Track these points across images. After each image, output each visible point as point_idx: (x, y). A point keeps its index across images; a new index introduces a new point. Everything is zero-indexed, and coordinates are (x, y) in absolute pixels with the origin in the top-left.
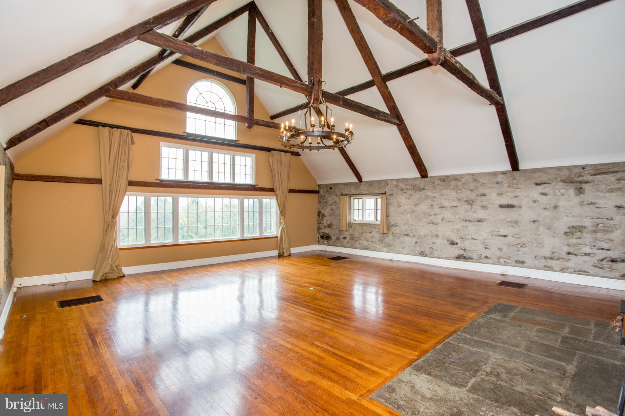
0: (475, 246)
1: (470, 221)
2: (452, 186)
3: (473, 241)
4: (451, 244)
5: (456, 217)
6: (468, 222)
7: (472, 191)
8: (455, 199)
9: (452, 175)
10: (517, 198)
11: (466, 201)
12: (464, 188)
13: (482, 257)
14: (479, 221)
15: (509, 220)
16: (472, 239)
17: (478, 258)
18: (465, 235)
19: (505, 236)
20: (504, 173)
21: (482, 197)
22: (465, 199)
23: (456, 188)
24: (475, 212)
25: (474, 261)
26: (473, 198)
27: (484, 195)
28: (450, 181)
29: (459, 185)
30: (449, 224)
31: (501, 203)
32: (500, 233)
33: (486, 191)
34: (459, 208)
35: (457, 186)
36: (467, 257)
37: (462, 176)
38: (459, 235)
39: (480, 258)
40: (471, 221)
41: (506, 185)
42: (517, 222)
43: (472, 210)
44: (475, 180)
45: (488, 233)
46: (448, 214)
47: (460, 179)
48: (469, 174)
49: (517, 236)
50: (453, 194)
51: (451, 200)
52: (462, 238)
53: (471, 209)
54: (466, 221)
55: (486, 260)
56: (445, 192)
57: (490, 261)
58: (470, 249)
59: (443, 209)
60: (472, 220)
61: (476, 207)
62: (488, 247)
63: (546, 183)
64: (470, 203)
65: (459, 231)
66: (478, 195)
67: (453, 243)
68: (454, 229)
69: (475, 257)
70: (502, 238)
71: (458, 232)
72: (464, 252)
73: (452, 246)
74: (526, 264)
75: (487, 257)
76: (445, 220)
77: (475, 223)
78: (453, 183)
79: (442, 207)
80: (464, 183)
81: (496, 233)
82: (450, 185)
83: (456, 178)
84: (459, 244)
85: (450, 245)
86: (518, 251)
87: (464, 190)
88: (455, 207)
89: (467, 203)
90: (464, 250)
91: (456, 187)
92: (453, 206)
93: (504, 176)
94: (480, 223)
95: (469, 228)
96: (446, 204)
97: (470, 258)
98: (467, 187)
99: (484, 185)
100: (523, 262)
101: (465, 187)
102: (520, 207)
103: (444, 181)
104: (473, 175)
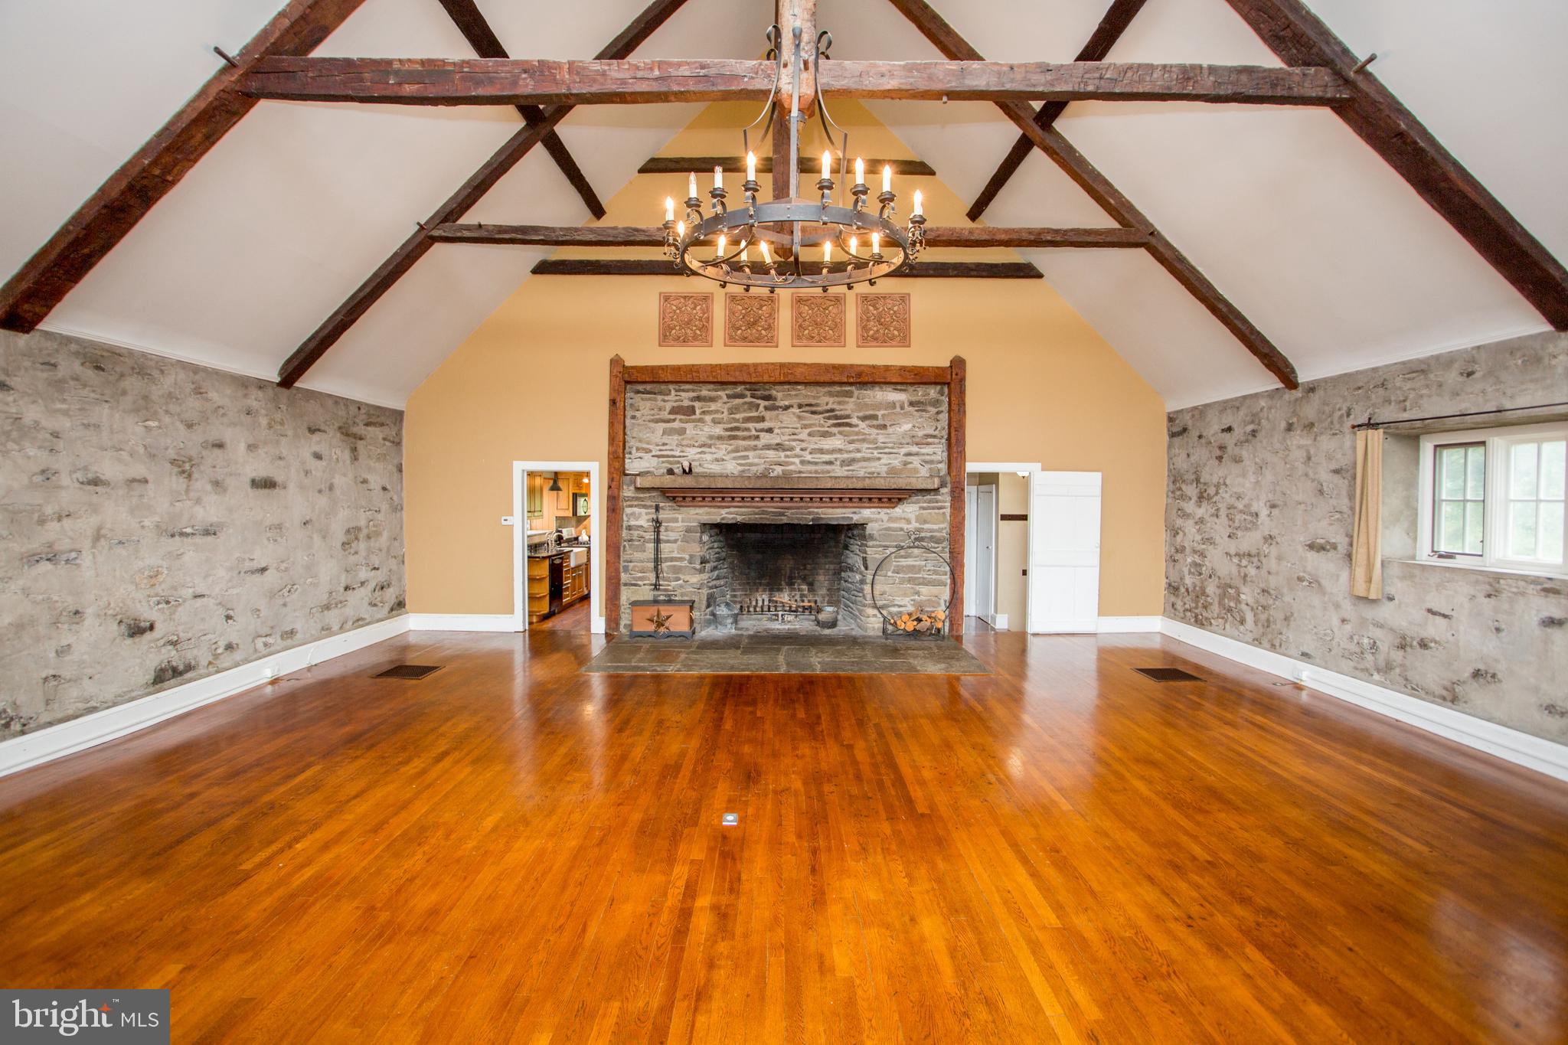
0: (203, 619)
1: (182, 534)
2: (129, 398)
3: (199, 602)
4: (132, 635)
5: (147, 523)
6: (177, 538)
7: (190, 426)
8: (142, 450)
9: (131, 353)
10: (282, 463)
11: (173, 462)
12: (167, 412)
13: (220, 651)
14: (207, 533)
15: (268, 523)
16: (195, 597)
17: (211, 658)
18: (175, 588)
19: (264, 570)
20: (261, 385)
21: (217, 451)
22: (171, 453)
23: (144, 407)
24: (198, 501)
25: (203, 671)
26: (193, 453)
27: (220, 446)
28: (122, 375)
29: (154, 397)
30: (122, 551)
31: (254, 475)
32: (256, 565)
33: (227, 435)
34: (150, 486)
35: (146, 398)
36: (181, 668)
37: (163, 365)
38: (159, 589)
39: (216, 656)
40: (187, 535)
41: (264, 421)
42: (279, 527)
43: (192, 494)
44: (198, 392)
45: (231, 569)
46: (115, 513)
47: (156, 373)
48: (183, 365)
49: (283, 566)
50: (134, 431)
51: (124, 455)
52: (168, 602)
53: (187, 491)
54: (173, 536)
55: (227, 659)
56: (103, 413)
57: (238, 656)
58: (190, 635)
59: (98, 489)
60: (189, 530)
61: (201, 484)
62: (231, 613)
63: (319, 430)
64: (185, 467)
65: (158, 574)
66: (205, 445)
67: (137, 630)
68: (141, 571)
69: (202, 656)
70: (257, 578)
71: (153, 581)
72: (174, 653)
73: (137, 639)
74: (299, 636)
75: (229, 647)
76: (104, 536)
77: (198, 540)
78: (132, 383)
79: (95, 482)
80: (170, 395)
81: (248, 565)
82: (124, 393)
83: (143, 366)
84: (157, 626)
85: (129, 641)
86: (285, 605)
87: (167, 419)
88: (139, 481)
89: (176, 470)
90: (174, 644)
91: (141, 402)
92: (134, 480)
93: (260, 394)
94: (210, 539)
95: (186, 558)
96: (109, 468)
97: (189, 668)
98: (178, 410)
99: (221, 411)
100: (292, 633)
101: (172, 408)
102: (285, 488)
103: (99, 368)
104: (196, 369)
